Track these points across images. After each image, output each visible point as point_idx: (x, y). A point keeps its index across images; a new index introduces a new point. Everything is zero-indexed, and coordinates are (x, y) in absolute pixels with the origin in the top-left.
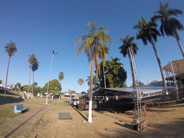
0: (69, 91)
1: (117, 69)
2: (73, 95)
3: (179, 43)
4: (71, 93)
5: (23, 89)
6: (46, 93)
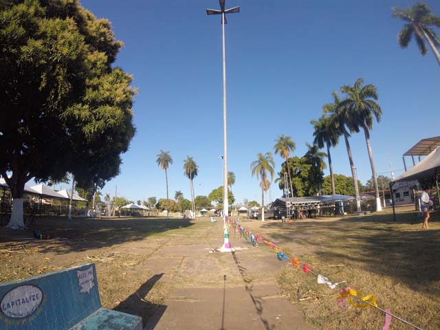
0: (246, 203)
1: (306, 170)
2: (253, 208)
3: (367, 143)
4: (249, 205)
5: (161, 207)
6: (204, 210)
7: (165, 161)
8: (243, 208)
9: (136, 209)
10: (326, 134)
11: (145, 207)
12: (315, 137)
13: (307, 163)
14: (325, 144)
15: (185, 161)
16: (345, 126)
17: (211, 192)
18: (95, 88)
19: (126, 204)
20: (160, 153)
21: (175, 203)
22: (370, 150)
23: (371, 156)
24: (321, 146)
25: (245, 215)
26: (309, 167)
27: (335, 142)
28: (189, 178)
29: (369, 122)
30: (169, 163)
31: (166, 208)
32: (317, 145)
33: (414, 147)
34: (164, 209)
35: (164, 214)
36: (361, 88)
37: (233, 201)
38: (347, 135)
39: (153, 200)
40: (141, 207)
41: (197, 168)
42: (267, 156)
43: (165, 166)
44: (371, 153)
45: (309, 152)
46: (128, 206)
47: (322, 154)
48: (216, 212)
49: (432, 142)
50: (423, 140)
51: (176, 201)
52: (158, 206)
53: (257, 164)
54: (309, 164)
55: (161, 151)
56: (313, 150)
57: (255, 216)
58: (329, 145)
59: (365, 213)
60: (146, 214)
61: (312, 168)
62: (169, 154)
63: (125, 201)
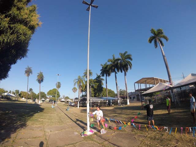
0: (64, 97)
2: (67, 100)
3: (125, 77)
4: (65, 99)
5: (22, 95)
6: (43, 99)
7: (29, 72)
8: (63, 100)
9: (9, 96)
10: (106, 71)
11: (13, 95)
12: (101, 72)
13: (96, 82)
14: (105, 75)
15: (38, 73)
16: (116, 69)
17: (49, 91)
18: (19, 9)
19: (4, 93)
20: (27, 67)
21: (29, 94)
22: (126, 80)
23: (126, 83)
24: (103, 76)
25: (64, 103)
26: (97, 84)
27: (109, 75)
28: (39, 83)
29: (127, 69)
30: (31, 74)
31: (24, 96)
32: (101, 75)
33: (139, 80)
34: (23, 97)
35: (23, 99)
36: (126, 55)
37: (59, 96)
38: (116, 73)
39: (17, 91)
40: (11, 94)
41: (43, 78)
42: (82, 77)
43: (28, 75)
44: (126, 81)
45: (97, 77)
46: (6, 94)
47: (102, 79)
48: (49, 101)
49: (146, 79)
50: (143, 78)
51: (29, 93)
52: (20, 95)
53: (77, 80)
54: (98, 83)
55: (28, 66)
56: (99, 77)
57: (72, 105)
58: (106, 76)
59: (123, 106)
60: (14, 99)
61: (99, 85)
62: (31, 69)
63: (4, 91)
